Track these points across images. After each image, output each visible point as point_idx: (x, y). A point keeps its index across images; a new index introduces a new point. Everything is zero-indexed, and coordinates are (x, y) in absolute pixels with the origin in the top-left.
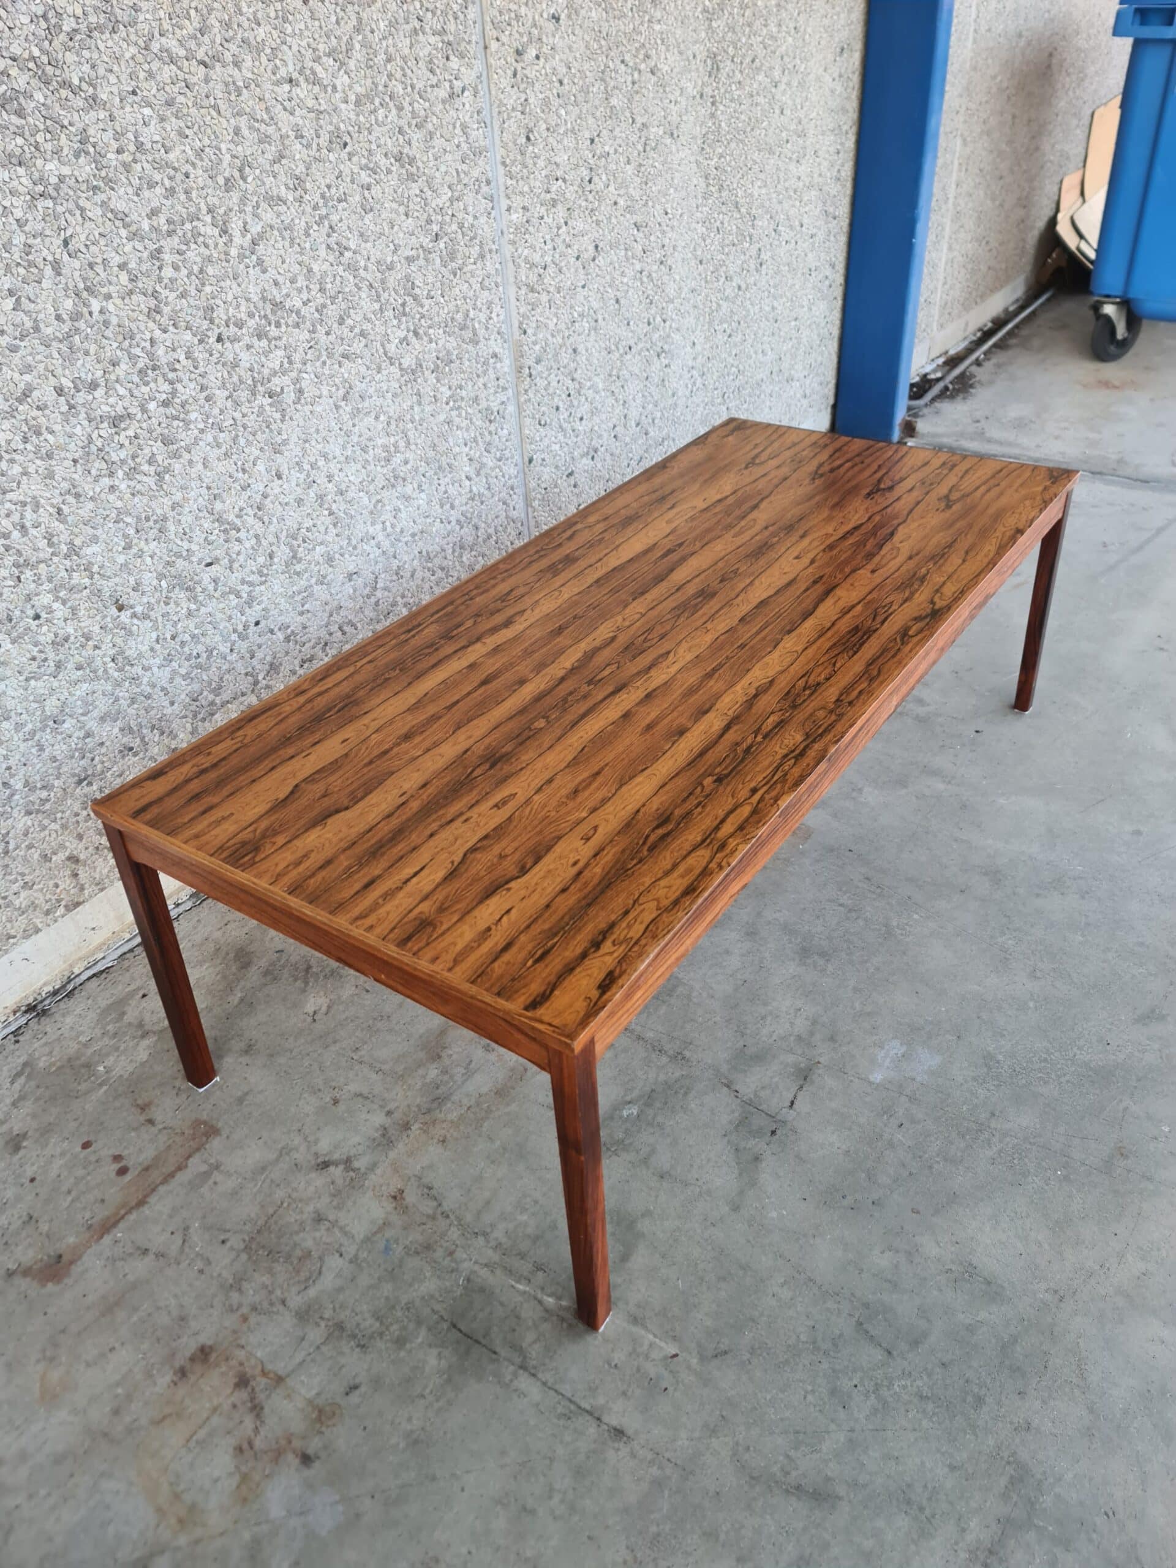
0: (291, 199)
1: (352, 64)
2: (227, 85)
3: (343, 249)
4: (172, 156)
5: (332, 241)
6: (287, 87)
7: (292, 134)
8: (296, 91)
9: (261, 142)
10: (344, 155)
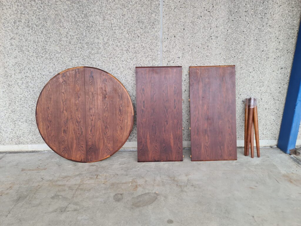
0: (120, 74)
1: (134, 60)
2: (112, 61)
3: (127, 81)
4: (102, 67)
5: (126, 79)
6: (122, 62)
7: (121, 67)
8: (123, 62)
9: (116, 67)
10: (130, 70)
